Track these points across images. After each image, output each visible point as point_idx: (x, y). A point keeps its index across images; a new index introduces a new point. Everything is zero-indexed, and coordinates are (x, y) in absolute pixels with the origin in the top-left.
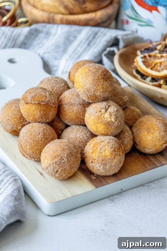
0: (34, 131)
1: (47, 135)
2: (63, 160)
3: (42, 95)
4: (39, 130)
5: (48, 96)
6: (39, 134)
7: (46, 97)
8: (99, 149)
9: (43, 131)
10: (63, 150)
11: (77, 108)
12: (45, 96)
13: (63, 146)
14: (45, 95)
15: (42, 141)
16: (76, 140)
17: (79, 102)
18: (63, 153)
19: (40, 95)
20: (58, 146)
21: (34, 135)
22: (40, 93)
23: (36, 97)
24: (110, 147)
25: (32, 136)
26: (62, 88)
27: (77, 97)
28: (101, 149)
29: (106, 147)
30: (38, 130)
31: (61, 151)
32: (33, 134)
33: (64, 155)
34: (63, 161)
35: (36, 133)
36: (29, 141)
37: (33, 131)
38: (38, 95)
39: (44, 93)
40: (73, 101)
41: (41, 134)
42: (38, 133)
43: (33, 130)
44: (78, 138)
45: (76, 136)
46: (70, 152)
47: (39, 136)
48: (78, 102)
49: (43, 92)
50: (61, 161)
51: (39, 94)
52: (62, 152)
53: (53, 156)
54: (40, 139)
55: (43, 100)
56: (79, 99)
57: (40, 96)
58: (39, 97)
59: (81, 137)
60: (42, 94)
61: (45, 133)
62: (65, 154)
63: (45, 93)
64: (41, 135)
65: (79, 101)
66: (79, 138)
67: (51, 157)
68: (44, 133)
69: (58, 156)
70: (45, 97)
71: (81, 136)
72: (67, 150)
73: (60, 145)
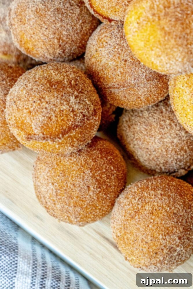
0: (74, 185)
1: (105, 179)
2: (175, 251)
3: (63, 111)
4: (84, 176)
5: (76, 107)
6: (88, 187)
7: (73, 111)
9: (93, 176)
10: (168, 234)
11: (146, 89)
12: (71, 110)
14: (70, 107)
15: (100, 200)
16: (167, 151)
17: (148, 77)
21: (77, 197)
22: (57, 110)
23: (52, 122)
25: (75, 199)
27: (136, 66)
30: (81, 180)
31: (164, 237)
32: (75, 194)
33: (175, 242)
34: (176, 254)
35: (80, 190)
36: (71, 209)
37: (72, 187)
38: (54, 118)
39: (65, 107)
40: (131, 80)
41: (92, 188)
42: (86, 188)
43: (71, 183)
44: (170, 145)
45: (163, 142)
46: (184, 229)
47: (91, 193)
48: (143, 77)
49: (62, 104)
50: (171, 255)
51: (54, 112)
53: (149, 252)
54: (95, 198)
55: (72, 125)
56: (143, 70)
57: (61, 116)
58: (57, 121)
59: (176, 141)
60: (62, 109)
61: (98, 178)
62: (174, 240)
63: (68, 102)
64: (94, 188)
65: (144, 74)
66: (173, 144)
68: (97, 180)
69: (162, 250)
70: (72, 114)
71: (175, 138)
72: (176, 227)
73: (156, 222)
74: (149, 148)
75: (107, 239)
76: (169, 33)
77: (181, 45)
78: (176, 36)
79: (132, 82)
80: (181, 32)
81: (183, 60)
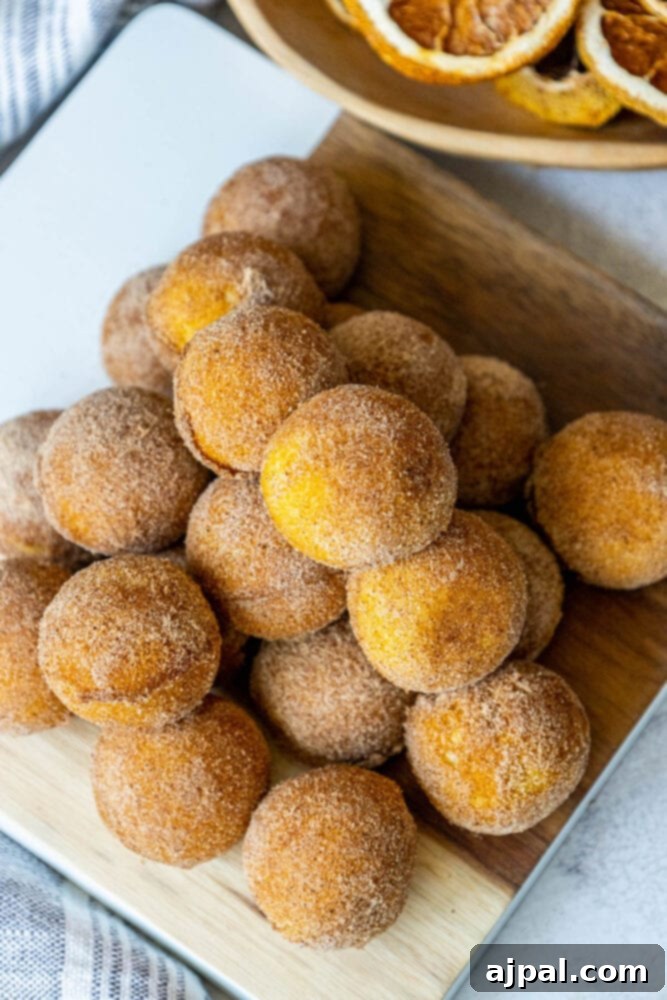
0: (172, 786)
1: (231, 773)
2: (368, 905)
3: (149, 644)
4: (190, 770)
5: (174, 636)
6: (199, 790)
7: (168, 643)
8: (498, 779)
9: (208, 769)
10: (353, 872)
11: (304, 600)
12: (165, 640)
13: (344, 851)
14: (163, 635)
15: (222, 813)
16: (346, 717)
17: (307, 576)
18: (359, 882)
19: (142, 653)
20: (320, 859)
21: (179, 809)
22: (139, 642)
23: (129, 666)
24: (540, 750)
25: (174, 814)
26: (170, 478)
28: (507, 781)
29: (525, 759)
30: (185, 777)
31: (346, 880)
32: (174, 804)
33: (367, 888)
34: (369, 911)
35: (184, 796)
36: (167, 833)
37: (168, 789)
38: (132, 658)
39: (152, 636)
40: (275, 583)
41: (206, 791)
42: (194, 791)
43: (166, 784)
44: (351, 706)
45: (339, 701)
46: (383, 862)
47: (205, 802)
48: (299, 577)
49: (147, 631)
50: (360, 913)
51: (133, 647)
52: (353, 880)
53: (319, 909)
54: (213, 810)
55: (167, 669)
56: (298, 564)
57: (145, 654)
58: (139, 663)
59: (363, 698)
60: (147, 640)
61: (218, 771)
62: (365, 884)
63: (159, 627)
64: (210, 791)
65: (301, 571)
66: (358, 704)
67: (314, 916)
68: (216, 777)
69: (344, 904)
70: (166, 650)
71: (361, 692)
72: (368, 860)
73: (329, 851)
74: (313, 712)
75: (236, 894)
76: (346, 491)
77: (369, 513)
78: (360, 495)
79: (279, 586)
80: (369, 487)
81: (373, 539)
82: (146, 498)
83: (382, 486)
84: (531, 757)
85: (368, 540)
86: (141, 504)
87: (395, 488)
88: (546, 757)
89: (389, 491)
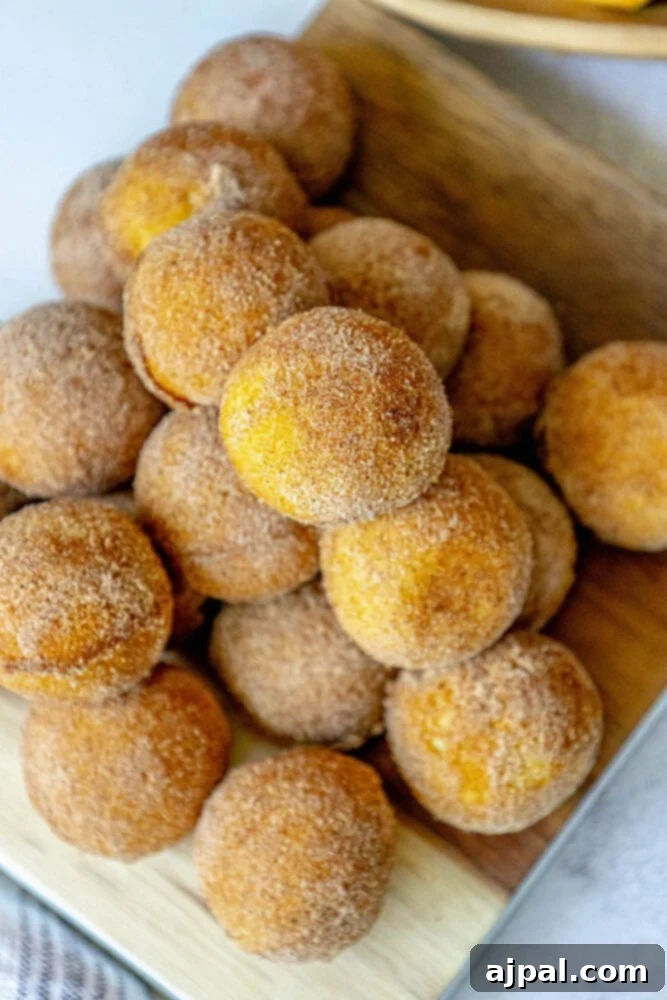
0: (112, 771)
1: (181, 756)
2: (336, 914)
3: (85, 606)
4: (133, 752)
5: (115, 597)
6: (144, 776)
7: (108, 606)
8: (491, 771)
9: (155, 751)
10: (320, 877)
11: (270, 557)
12: (104, 602)
13: (310, 852)
14: (102, 596)
15: (170, 803)
16: (319, 693)
17: (274, 530)
18: (326, 888)
19: (76, 618)
20: (281, 860)
21: (120, 797)
22: (73, 604)
23: (61, 631)
24: (542, 739)
25: (114, 802)
27: (247, 506)
28: (501, 773)
29: (524, 749)
30: (127, 760)
31: (311, 885)
32: (113, 791)
33: (335, 896)
34: (337, 922)
35: (126, 783)
36: (106, 824)
37: (107, 774)
38: (65, 623)
39: (89, 597)
40: (236, 537)
41: (152, 778)
42: (138, 776)
43: (105, 767)
44: (324, 680)
45: (311, 676)
46: (356, 866)
47: (150, 789)
48: (265, 529)
49: (83, 591)
50: (327, 924)
51: (67, 610)
52: (319, 886)
53: (278, 918)
54: (159, 799)
55: (106, 636)
56: (264, 516)
57: (81, 618)
58: (73, 628)
60: (83, 602)
61: (166, 754)
62: (333, 890)
63: (97, 587)
64: (156, 777)
65: (266, 525)
66: (332, 679)
67: (273, 926)
68: (164, 760)
69: (308, 913)
70: (105, 614)
71: (336, 664)
72: (337, 862)
73: (292, 852)
74: (280, 686)
75: (187, 891)
76: (318, 435)
77: (345, 461)
78: (334, 440)
79: (241, 541)
80: (344, 431)
81: (348, 492)
82: (91, 433)
83: (360, 429)
84: (531, 747)
85: (343, 492)
86: (83, 440)
87: (376, 433)
88: (548, 746)
89: (369, 434)
